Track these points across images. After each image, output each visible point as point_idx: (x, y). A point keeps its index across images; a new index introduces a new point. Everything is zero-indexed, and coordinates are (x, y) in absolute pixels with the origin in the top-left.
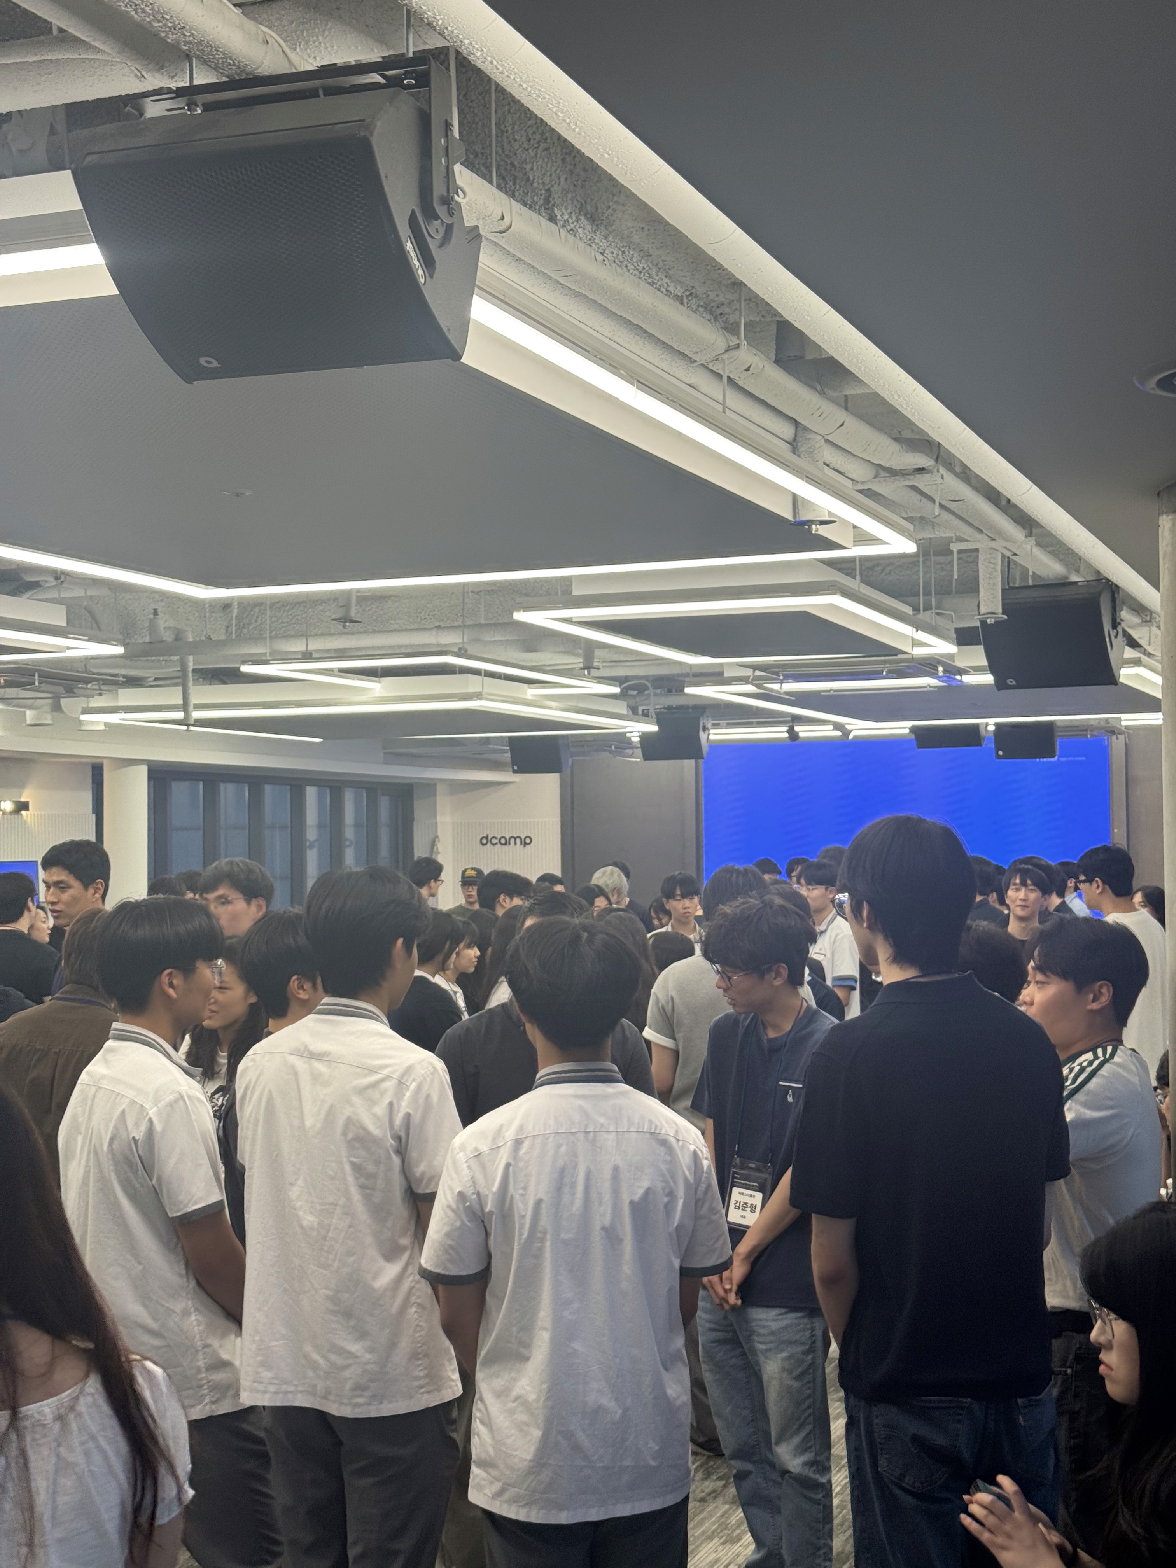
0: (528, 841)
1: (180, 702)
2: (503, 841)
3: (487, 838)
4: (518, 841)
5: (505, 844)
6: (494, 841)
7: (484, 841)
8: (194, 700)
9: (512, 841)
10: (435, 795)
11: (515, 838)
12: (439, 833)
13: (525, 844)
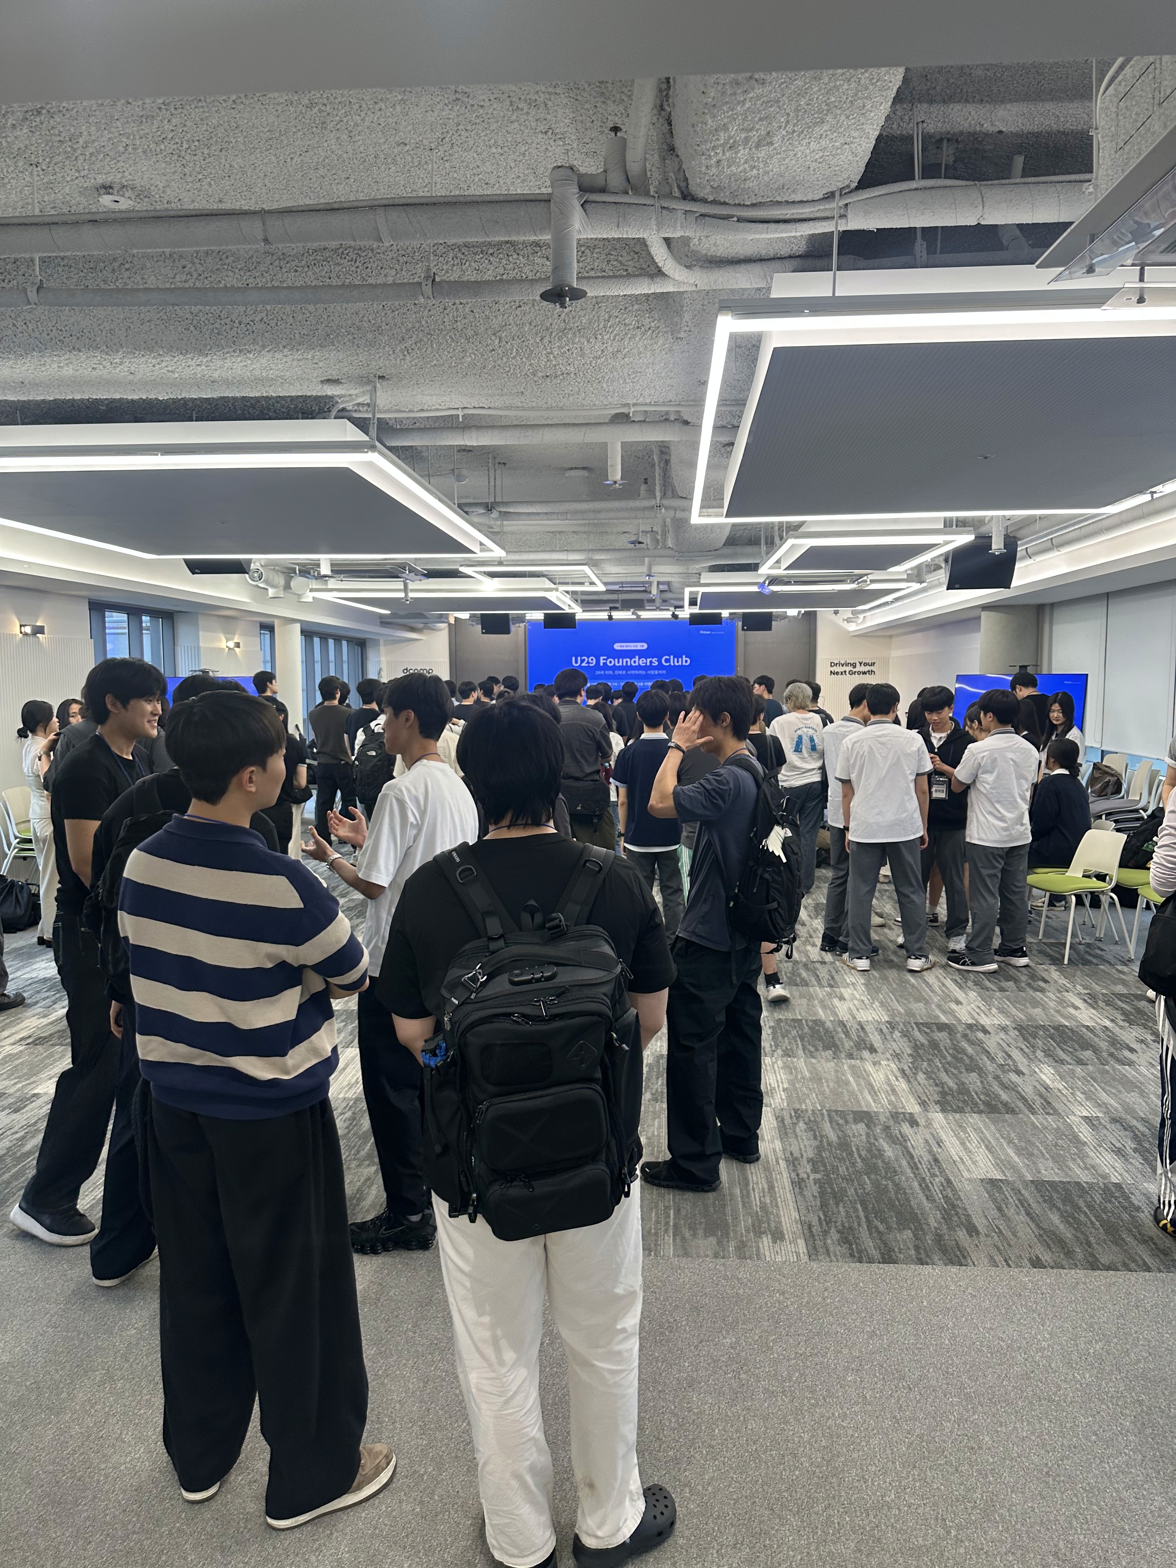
0: (430, 671)
1: (402, 587)
2: (416, 671)
3: (406, 669)
6: (411, 671)
8: (411, 586)
10: (379, 645)
11: (423, 670)
12: (382, 666)
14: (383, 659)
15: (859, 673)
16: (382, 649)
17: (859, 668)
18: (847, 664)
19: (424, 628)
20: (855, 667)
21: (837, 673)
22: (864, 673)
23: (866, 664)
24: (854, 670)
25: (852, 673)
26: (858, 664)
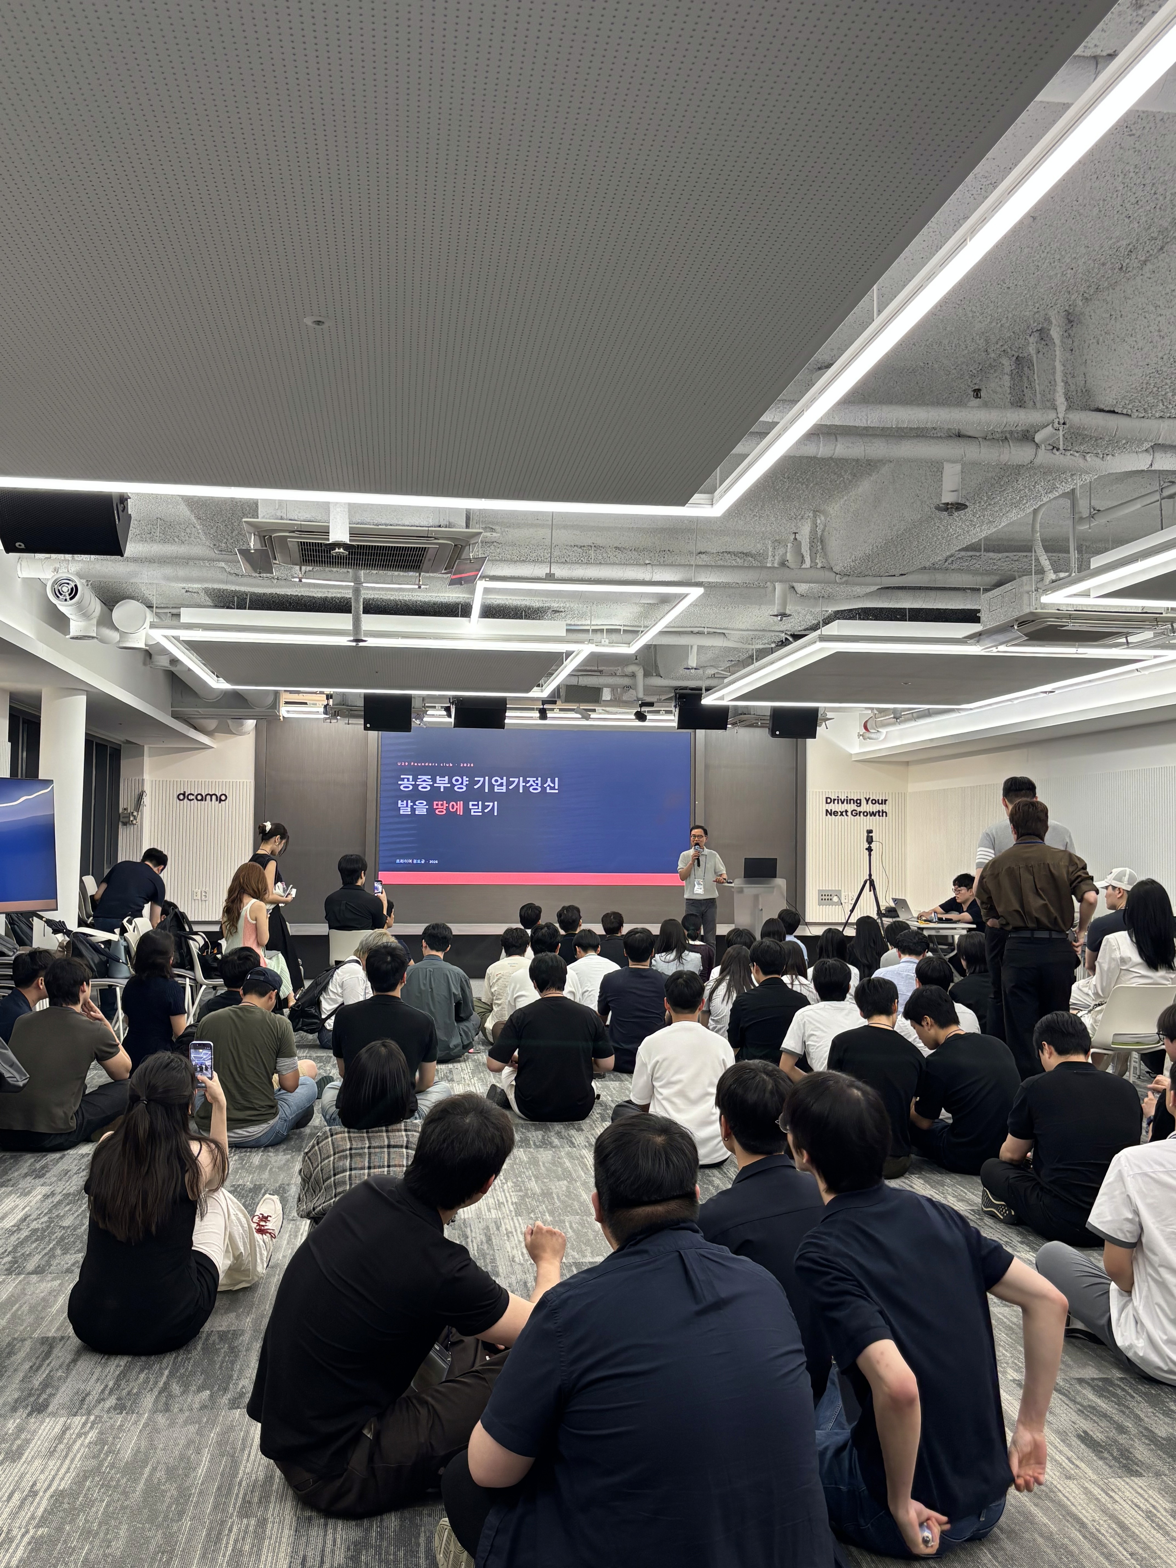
0: (223, 798)
2: (199, 797)
3: (184, 794)
4: (214, 797)
5: (202, 800)
6: (191, 797)
7: (181, 797)
9: (208, 797)
10: (142, 754)
11: (211, 796)
12: (145, 789)
13: (221, 800)
14: (146, 777)
15: (866, 814)
16: (147, 761)
17: (865, 807)
18: (849, 801)
19: (216, 730)
20: (860, 805)
21: (835, 813)
22: (873, 814)
23: (875, 802)
24: (859, 809)
25: (855, 813)
26: (864, 802)
